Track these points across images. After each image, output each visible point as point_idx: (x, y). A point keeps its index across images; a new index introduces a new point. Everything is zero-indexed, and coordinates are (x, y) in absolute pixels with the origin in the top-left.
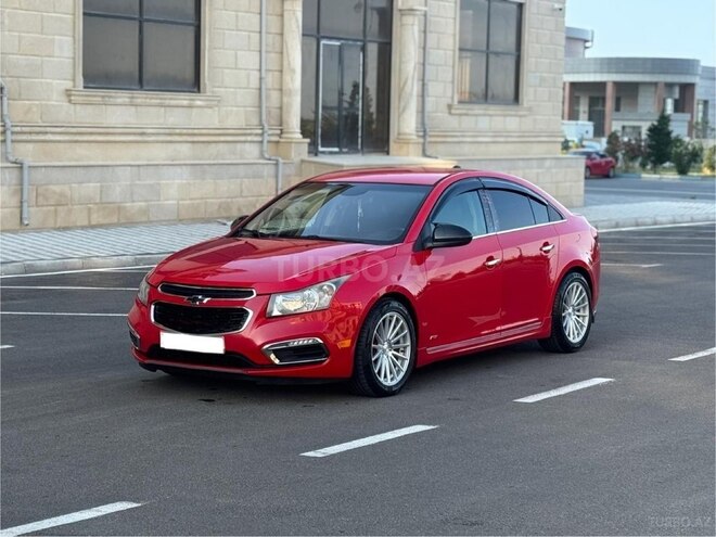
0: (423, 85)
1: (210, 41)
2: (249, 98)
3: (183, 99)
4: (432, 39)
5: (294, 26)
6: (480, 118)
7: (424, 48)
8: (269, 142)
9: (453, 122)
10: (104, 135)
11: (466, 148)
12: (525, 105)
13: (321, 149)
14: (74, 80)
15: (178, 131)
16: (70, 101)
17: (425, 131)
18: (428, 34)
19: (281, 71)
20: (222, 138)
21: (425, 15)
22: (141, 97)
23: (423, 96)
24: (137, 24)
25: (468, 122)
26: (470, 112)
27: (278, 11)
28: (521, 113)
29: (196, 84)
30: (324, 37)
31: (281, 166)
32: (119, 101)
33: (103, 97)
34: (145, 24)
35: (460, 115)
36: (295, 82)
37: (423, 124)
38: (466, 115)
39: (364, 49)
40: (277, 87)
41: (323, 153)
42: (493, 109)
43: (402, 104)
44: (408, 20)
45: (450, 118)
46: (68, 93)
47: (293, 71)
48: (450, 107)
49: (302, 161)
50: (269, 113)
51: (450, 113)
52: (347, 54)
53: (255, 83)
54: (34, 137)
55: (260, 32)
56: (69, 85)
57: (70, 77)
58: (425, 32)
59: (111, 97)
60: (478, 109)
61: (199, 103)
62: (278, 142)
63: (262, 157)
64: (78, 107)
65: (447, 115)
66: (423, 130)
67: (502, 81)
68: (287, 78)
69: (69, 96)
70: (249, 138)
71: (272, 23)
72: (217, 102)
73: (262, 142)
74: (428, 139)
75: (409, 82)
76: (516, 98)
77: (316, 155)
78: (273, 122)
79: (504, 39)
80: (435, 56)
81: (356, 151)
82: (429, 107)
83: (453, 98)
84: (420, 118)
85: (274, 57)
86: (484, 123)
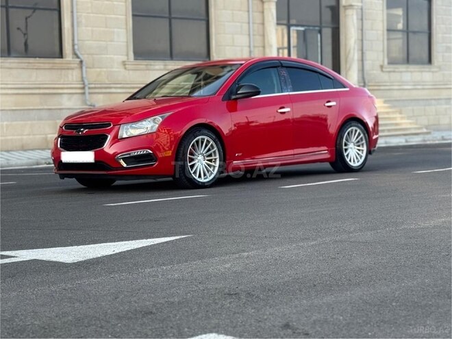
0: (362, 53)
4: (367, 25)
5: (271, 19)
6: (403, 74)
7: (362, 30)
9: (385, 77)
12: (436, 64)
14: (127, 55)
16: (125, 68)
17: (364, 83)
18: (364, 21)
19: (264, 47)
21: (362, 9)
22: (171, 65)
23: (362, 60)
24: (167, 21)
25: (395, 77)
26: (397, 70)
27: (260, 9)
28: (433, 70)
29: (208, 56)
30: (293, 25)
32: (157, 67)
33: (147, 65)
34: (173, 21)
35: (390, 72)
37: (363, 78)
38: (394, 72)
39: (320, 32)
42: (412, 68)
43: (348, 66)
44: (349, 12)
45: (382, 74)
46: (124, 64)
47: (271, 46)
48: (382, 67)
51: (382, 71)
52: (309, 36)
53: (246, 54)
54: (104, 91)
55: (249, 23)
56: (125, 58)
57: (125, 53)
58: (362, 20)
59: (151, 65)
60: (402, 68)
64: (131, 72)
65: (379, 72)
67: (419, 50)
68: (267, 51)
69: (125, 65)
71: (257, 16)
75: (352, 51)
76: (430, 61)
79: (419, 22)
80: (369, 35)
82: (367, 67)
83: (383, 61)
84: (361, 75)
85: (258, 38)
86: (407, 77)
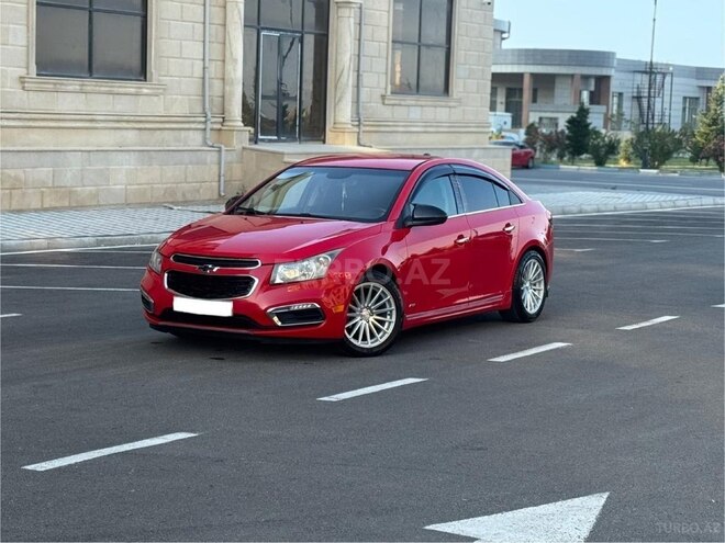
0: (358, 76)
1: (156, 31)
2: (193, 87)
3: (131, 87)
4: (367, 31)
5: (237, 19)
6: (412, 109)
7: (359, 40)
8: (212, 129)
9: (386, 112)
10: (56, 122)
11: (399, 138)
12: (455, 97)
13: (260, 137)
14: (27, 68)
15: (126, 118)
16: (23, 88)
17: (359, 121)
18: (363, 26)
19: (224, 61)
20: (167, 126)
21: (360, 8)
22: (90, 84)
23: (358, 86)
24: (87, 13)
25: (400, 113)
26: (403, 103)
27: (221, 2)
28: (452, 104)
29: (142, 73)
30: (263, 29)
31: (223, 153)
32: (71, 88)
33: (55, 84)
34: (95, 14)
35: (393, 105)
36: (237, 72)
37: (358, 114)
38: (400, 105)
39: (301, 40)
40: (219, 76)
41: (263, 140)
42: (424, 100)
43: (338, 95)
44: (345, 12)
45: (384, 108)
46: (22, 80)
47: (235, 61)
48: (383, 97)
49: (244, 148)
50: (211, 101)
51: (384, 104)
53: (198, 72)
55: (204, 23)
56: (23, 72)
57: (23, 64)
58: (360, 24)
59: (62, 84)
60: (410, 100)
61: (145, 91)
62: (220, 130)
63: (205, 144)
64: (31, 94)
65: (380, 105)
66: (358, 120)
67: (433, 73)
68: (229, 67)
69: (23, 83)
70: (193, 126)
71: (215, 14)
72: (163, 90)
73: (205, 129)
74: (363, 128)
75: (345, 73)
76: (447, 91)
77: (256, 143)
78: (215, 110)
79: (435, 32)
80: (369, 48)
81: (294, 140)
82: (363, 97)
83: (386, 89)
84: (355, 108)
85: (217, 47)
86: (415, 113)
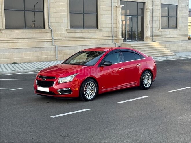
0: (152, 25)
1: (99, 17)
2: (109, 30)
3: (93, 30)
4: (154, 15)
5: (119, 13)
7: (152, 17)
8: (114, 39)
9: (160, 33)
10: (75, 39)
11: (163, 39)
13: (127, 40)
15: (92, 38)
16: (67, 32)
17: (152, 36)
18: (153, 13)
19: (117, 23)
20: (103, 39)
21: (152, 9)
22: (83, 30)
23: (152, 27)
24: (82, 15)
25: (164, 33)
26: (164, 31)
27: (116, 10)
28: (177, 30)
29: (97, 27)
30: (127, 15)
31: (116, 44)
32: (78, 32)
33: (75, 31)
34: (84, 14)
35: (162, 31)
36: (120, 26)
37: (152, 34)
39: (137, 18)
40: (116, 27)
41: (128, 41)
42: (170, 30)
43: (147, 30)
44: (148, 10)
46: (67, 30)
47: (119, 23)
48: (159, 30)
49: (122, 43)
50: (114, 33)
51: (159, 31)
52: (133, 19)
53: (110, 26)
54: (59, 40)
55: (112, 15)
56: (67, 28)
60: (166, 30)
61: (97, 31)
62: (116, 39)
63: (112, 43)
64: (69, 33)
66: (152, 35)
67: (172, 23)
68: (118, 25)
70: (109, 39)
71: (115, 13)
72: (102, 31)
73: (112, 39)
74: (153, 37)
75: (148, 24)
76: (176, 27)
77: (126, 42)
78: (115, 35)
79: (173, 13)
80: (155, 18)
81: (136, 41)
82: (154, 30)
83: (160, 28)
84: (151, 33)
85: (115, 20)
86: (168, 33)
